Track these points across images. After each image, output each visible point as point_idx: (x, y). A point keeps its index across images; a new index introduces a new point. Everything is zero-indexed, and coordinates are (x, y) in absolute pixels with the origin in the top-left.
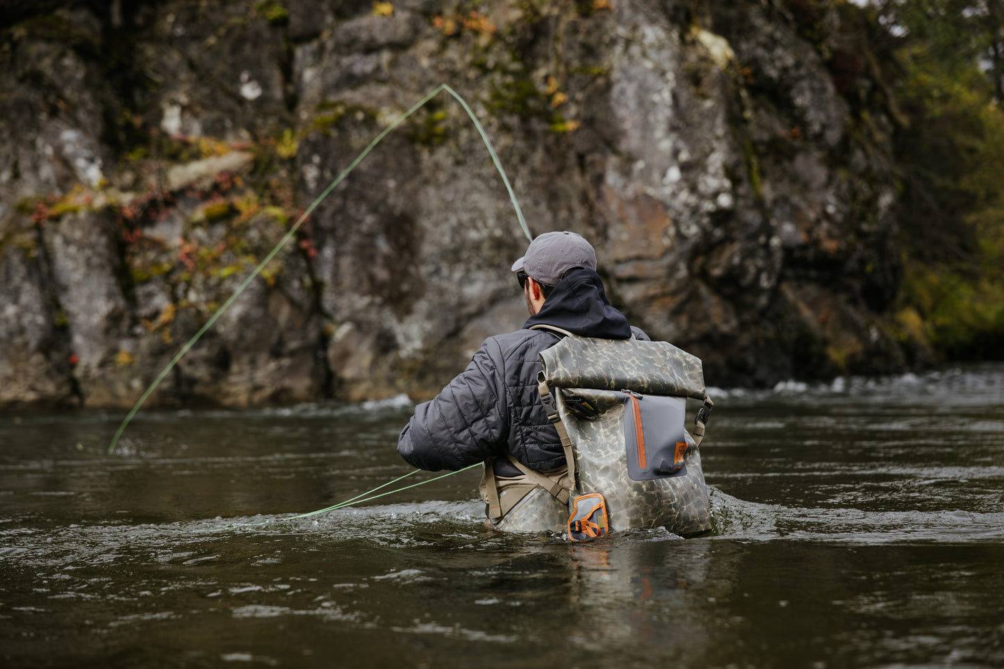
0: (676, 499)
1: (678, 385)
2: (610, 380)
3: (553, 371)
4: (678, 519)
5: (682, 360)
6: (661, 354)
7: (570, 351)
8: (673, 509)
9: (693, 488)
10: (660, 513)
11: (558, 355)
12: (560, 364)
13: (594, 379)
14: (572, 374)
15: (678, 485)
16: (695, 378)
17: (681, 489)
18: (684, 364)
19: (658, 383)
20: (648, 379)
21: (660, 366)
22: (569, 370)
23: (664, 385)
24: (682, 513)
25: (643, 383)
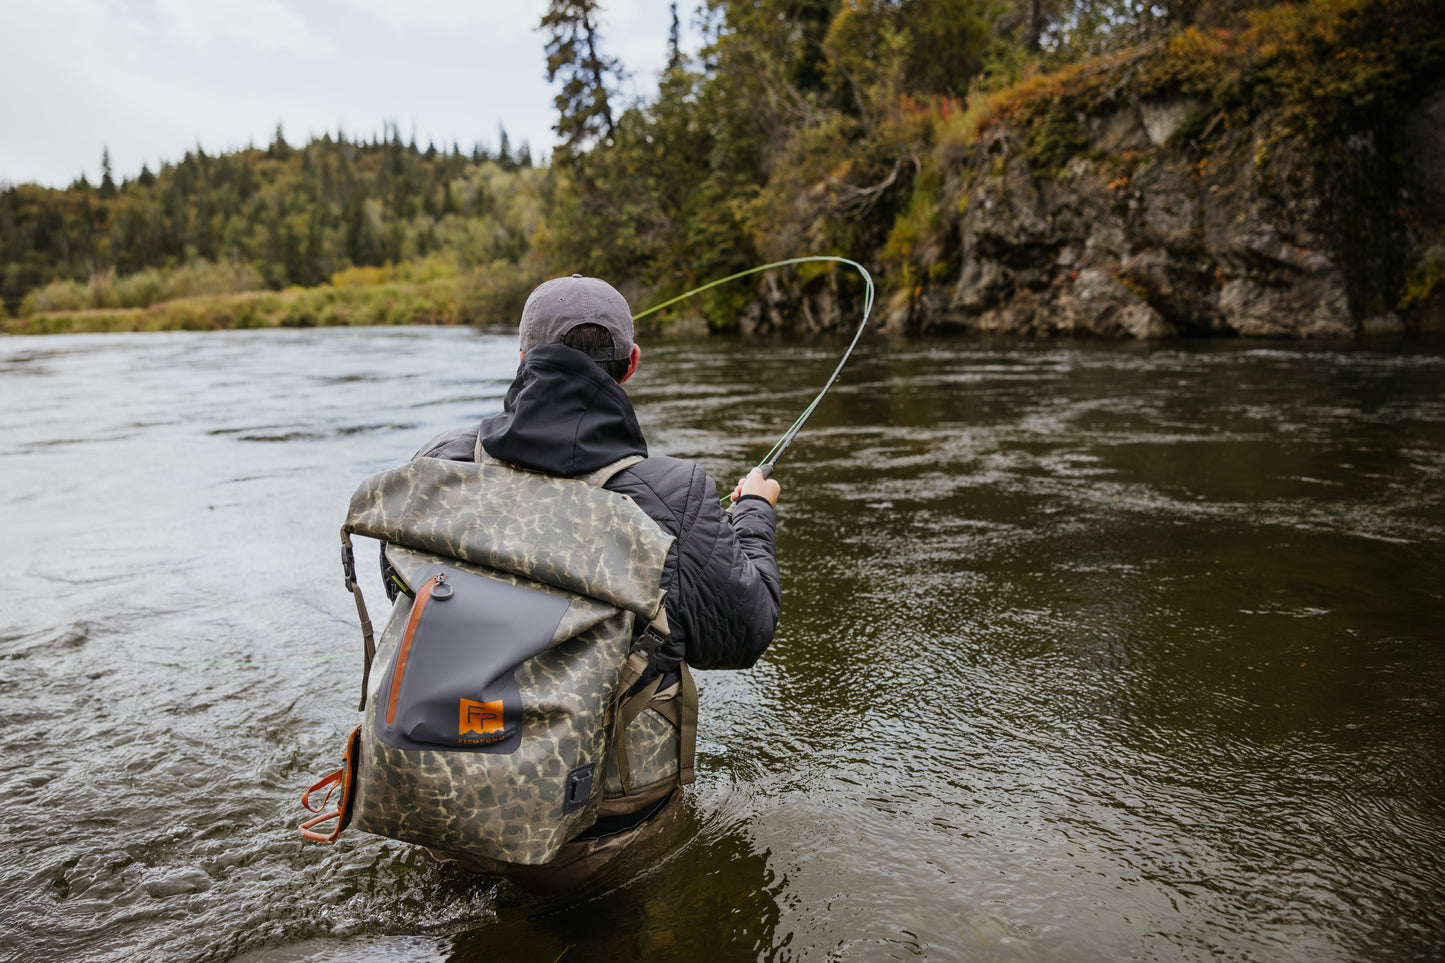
0: (454, 794)
1: (594, 582)
2: (456, 546)
3: (360, 511)
4: (451, 827)
5: (633, 539)
6: (600, 519)
7: (412, 485)
8: (443, 810)
9: (512, 781)
10: (413, 808)
11: (381, 487)
12: (379, 502)
13: (426, 538)
14: (389, 523)
15: (471, 770)
16: (642, 578)
17: (476, 779)
18: (634, 547)
19: (552, 571)
20: (533, 560)
21: (581, 540)
22: (389, 515)
23: (564, 577)
24: (464, 821)
25: (520, 563)
